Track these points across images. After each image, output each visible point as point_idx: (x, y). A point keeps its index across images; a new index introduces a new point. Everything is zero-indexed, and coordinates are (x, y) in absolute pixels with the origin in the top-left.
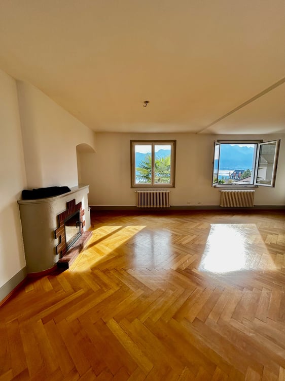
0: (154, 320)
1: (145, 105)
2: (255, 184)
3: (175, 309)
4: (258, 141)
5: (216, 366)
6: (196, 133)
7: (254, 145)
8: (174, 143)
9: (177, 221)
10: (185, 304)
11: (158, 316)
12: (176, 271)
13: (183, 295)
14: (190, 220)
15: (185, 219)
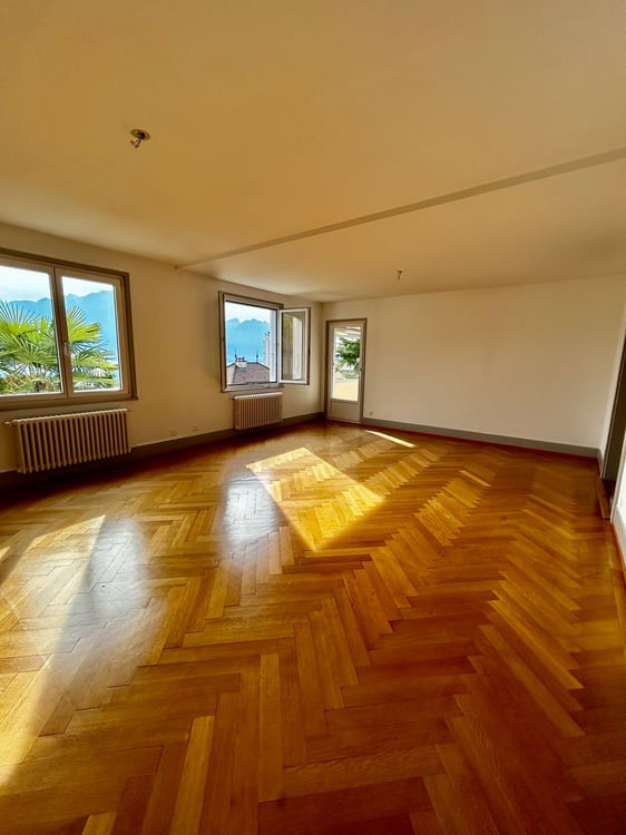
0: (352, 683)
1: (135, 139)
2: (281, 381)
3: (356, 637)
4: (274, 304)
5: (465, 657)
6: (176, 267)
7: (269, 311)
8: (123, 281)
9: (173, 478)
10: (357, 614)
11: (349, 670)
12: (284, 573)
13: (340, 605)
14: (199, 468)
15: (186, 469)
